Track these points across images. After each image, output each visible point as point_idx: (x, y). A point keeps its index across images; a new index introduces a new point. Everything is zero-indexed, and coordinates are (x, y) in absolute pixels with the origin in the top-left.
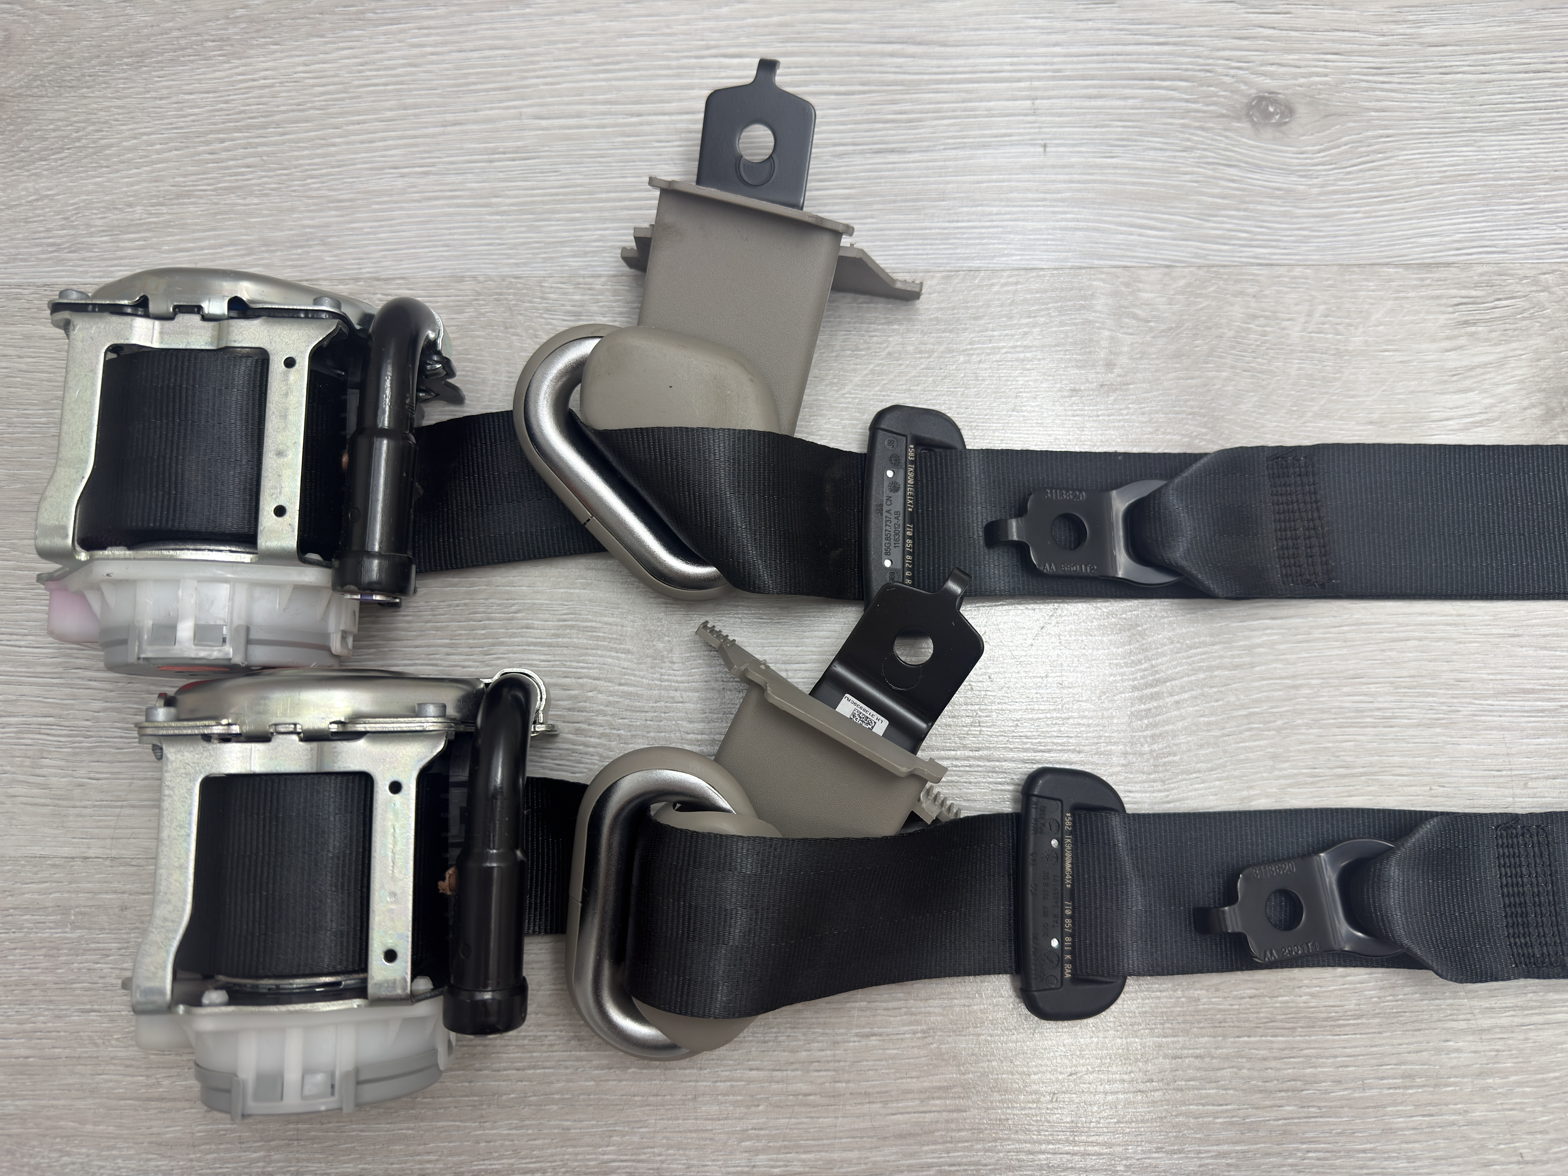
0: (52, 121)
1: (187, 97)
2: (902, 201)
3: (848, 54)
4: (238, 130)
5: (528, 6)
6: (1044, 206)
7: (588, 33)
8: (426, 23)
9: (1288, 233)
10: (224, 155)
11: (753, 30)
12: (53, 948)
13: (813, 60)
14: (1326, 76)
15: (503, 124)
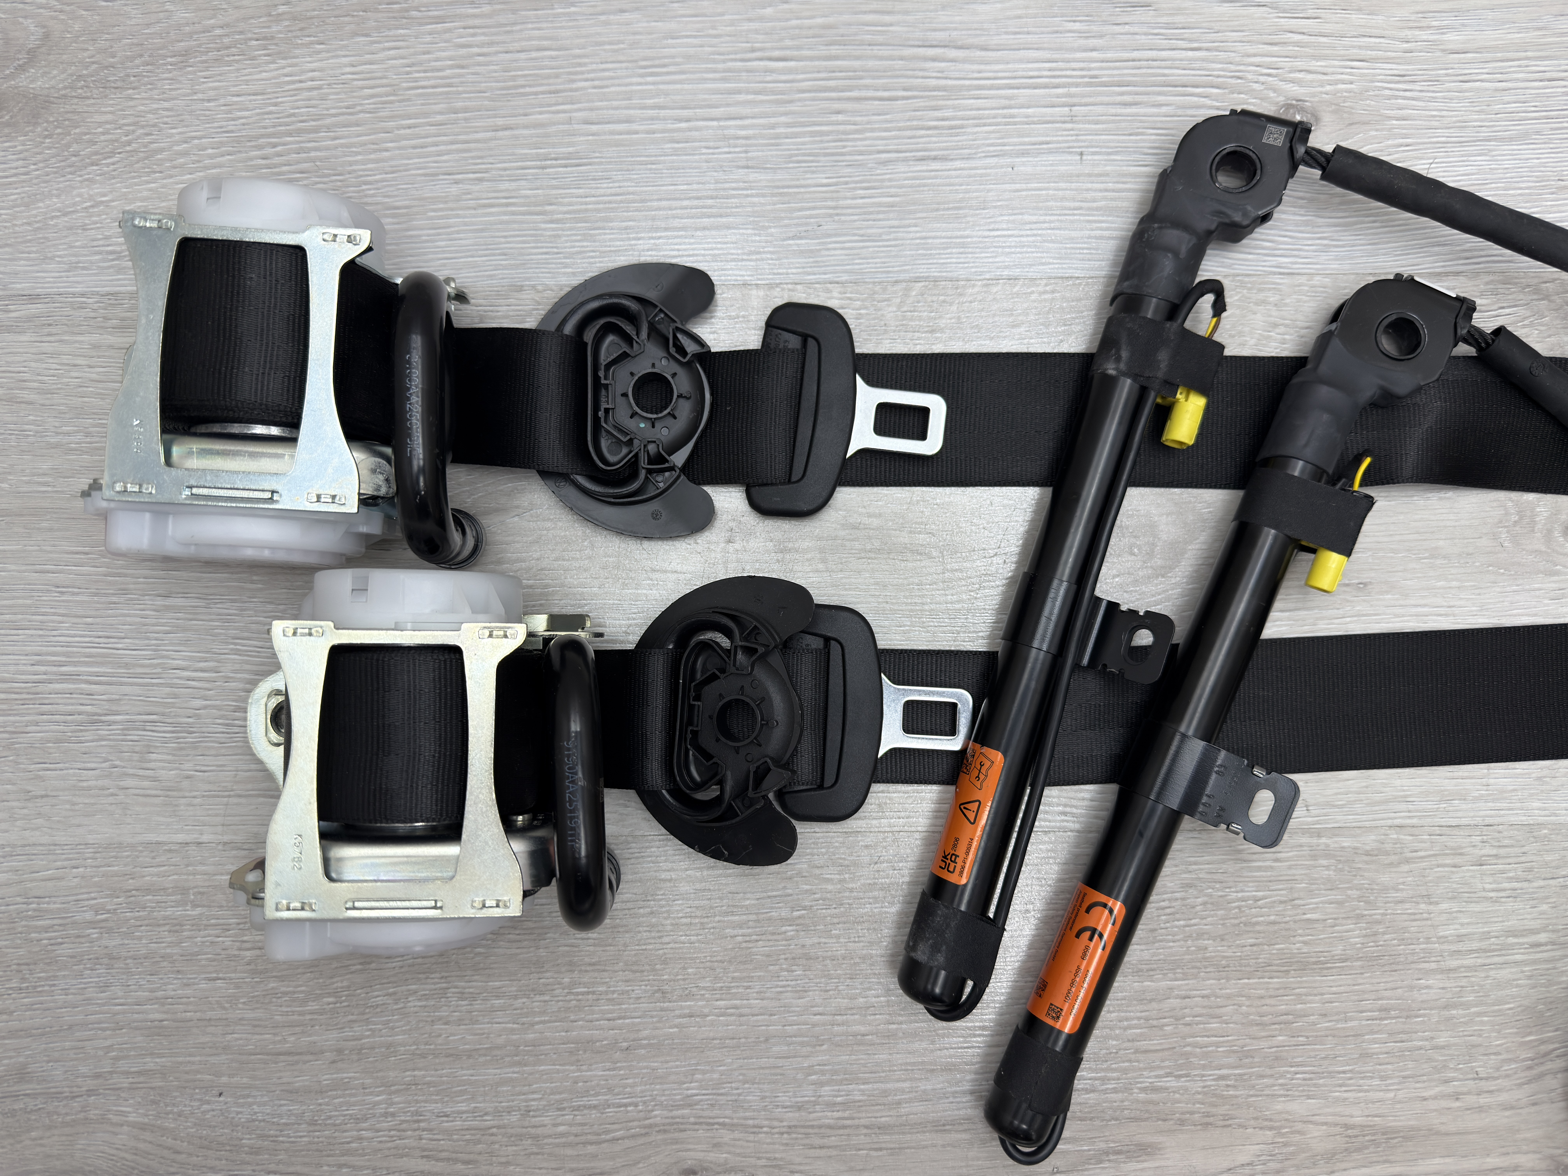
0: (100, 124)
1: (235, 99)
2: (944, 209)
3: (891, 58)
4: (290, 134)
5: (573, 4)
6: (1080, 215)
7: (635, 34)
8: (471, 22)
9: (1310, 242)
10: (277, 160)
11: (797, 31)
12: (176, 925)
13: (857, 64)
14: (1351, 83)
15: (554, 129)
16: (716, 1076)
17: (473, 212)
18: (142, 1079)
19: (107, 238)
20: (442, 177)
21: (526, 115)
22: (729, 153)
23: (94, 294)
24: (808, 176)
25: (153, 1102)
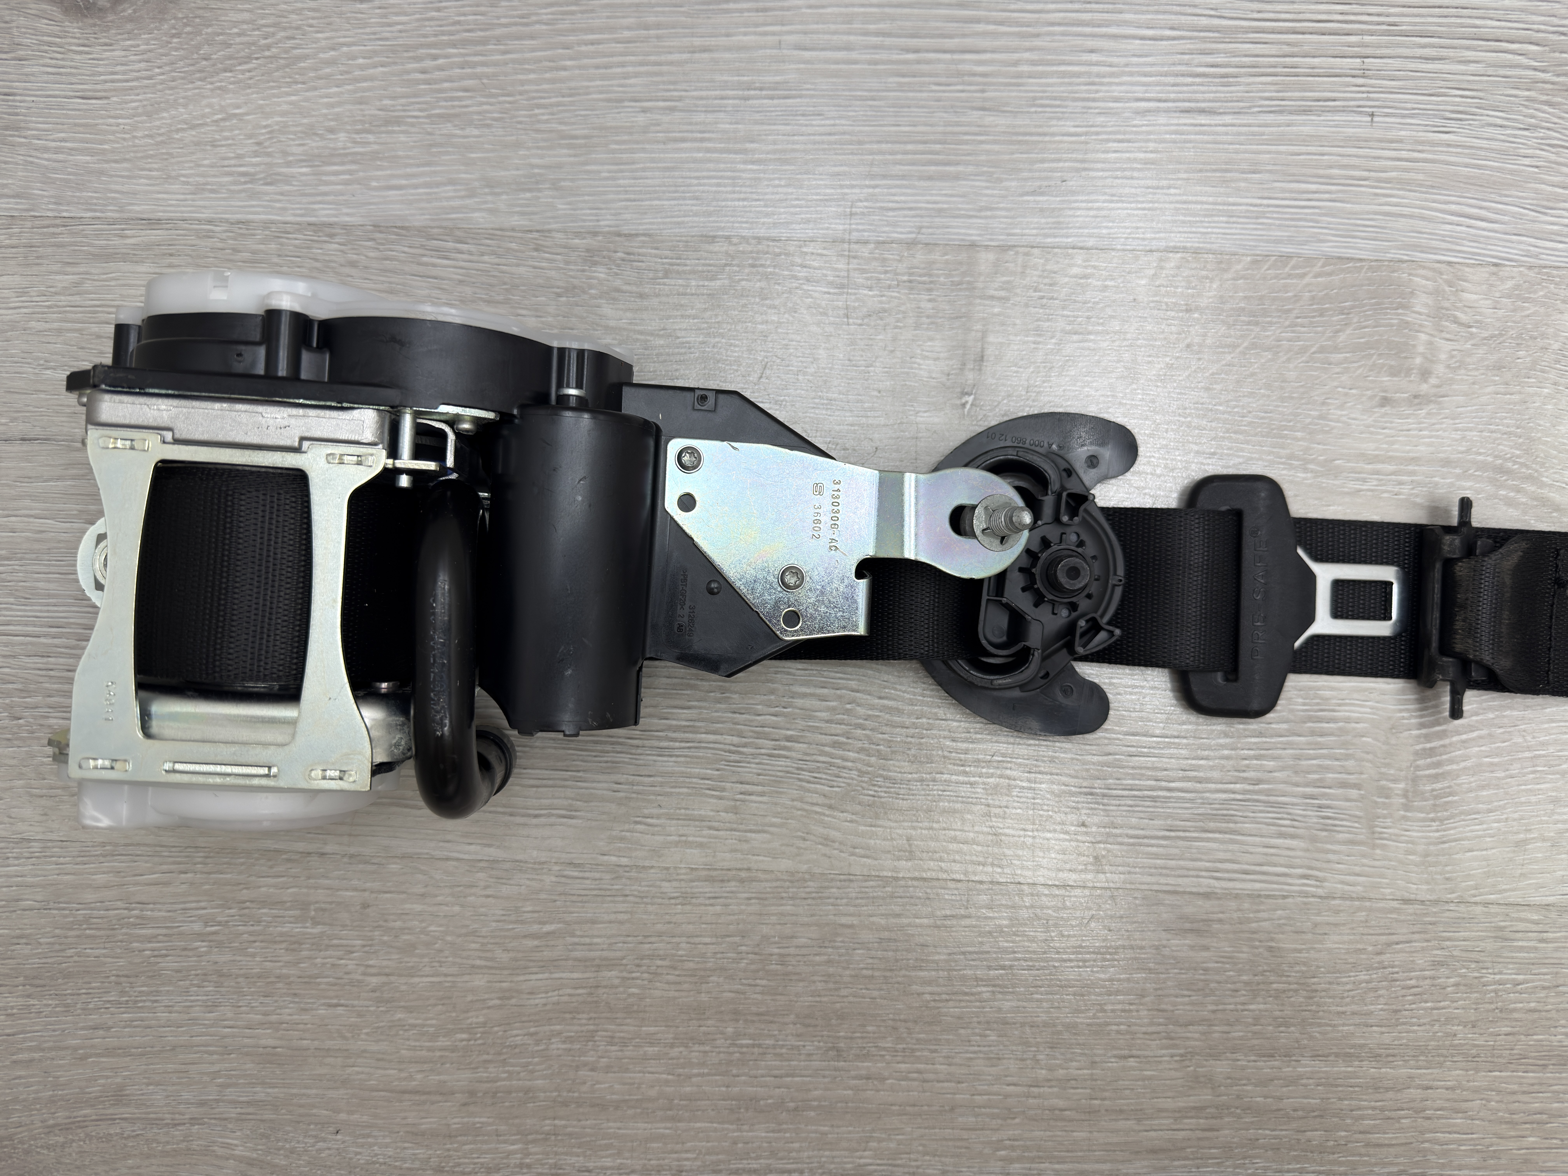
16: (892, 1145)
17: (661, 146)
18: (251, 1110)
19: (239, 157)
20: (627, 104)
21: (728, 35)
22: (963, 91)
23: (222, 220)
24: (1054, 122)
25: (263, 1136)
